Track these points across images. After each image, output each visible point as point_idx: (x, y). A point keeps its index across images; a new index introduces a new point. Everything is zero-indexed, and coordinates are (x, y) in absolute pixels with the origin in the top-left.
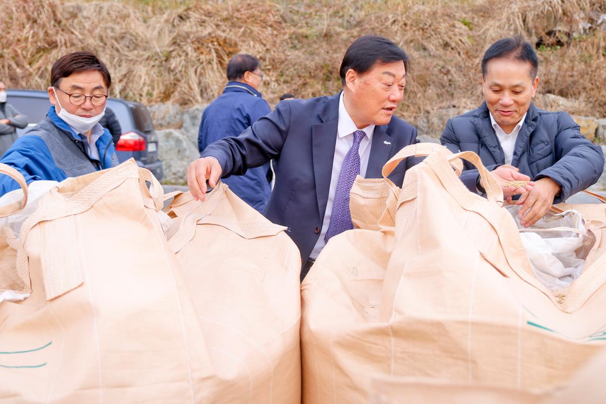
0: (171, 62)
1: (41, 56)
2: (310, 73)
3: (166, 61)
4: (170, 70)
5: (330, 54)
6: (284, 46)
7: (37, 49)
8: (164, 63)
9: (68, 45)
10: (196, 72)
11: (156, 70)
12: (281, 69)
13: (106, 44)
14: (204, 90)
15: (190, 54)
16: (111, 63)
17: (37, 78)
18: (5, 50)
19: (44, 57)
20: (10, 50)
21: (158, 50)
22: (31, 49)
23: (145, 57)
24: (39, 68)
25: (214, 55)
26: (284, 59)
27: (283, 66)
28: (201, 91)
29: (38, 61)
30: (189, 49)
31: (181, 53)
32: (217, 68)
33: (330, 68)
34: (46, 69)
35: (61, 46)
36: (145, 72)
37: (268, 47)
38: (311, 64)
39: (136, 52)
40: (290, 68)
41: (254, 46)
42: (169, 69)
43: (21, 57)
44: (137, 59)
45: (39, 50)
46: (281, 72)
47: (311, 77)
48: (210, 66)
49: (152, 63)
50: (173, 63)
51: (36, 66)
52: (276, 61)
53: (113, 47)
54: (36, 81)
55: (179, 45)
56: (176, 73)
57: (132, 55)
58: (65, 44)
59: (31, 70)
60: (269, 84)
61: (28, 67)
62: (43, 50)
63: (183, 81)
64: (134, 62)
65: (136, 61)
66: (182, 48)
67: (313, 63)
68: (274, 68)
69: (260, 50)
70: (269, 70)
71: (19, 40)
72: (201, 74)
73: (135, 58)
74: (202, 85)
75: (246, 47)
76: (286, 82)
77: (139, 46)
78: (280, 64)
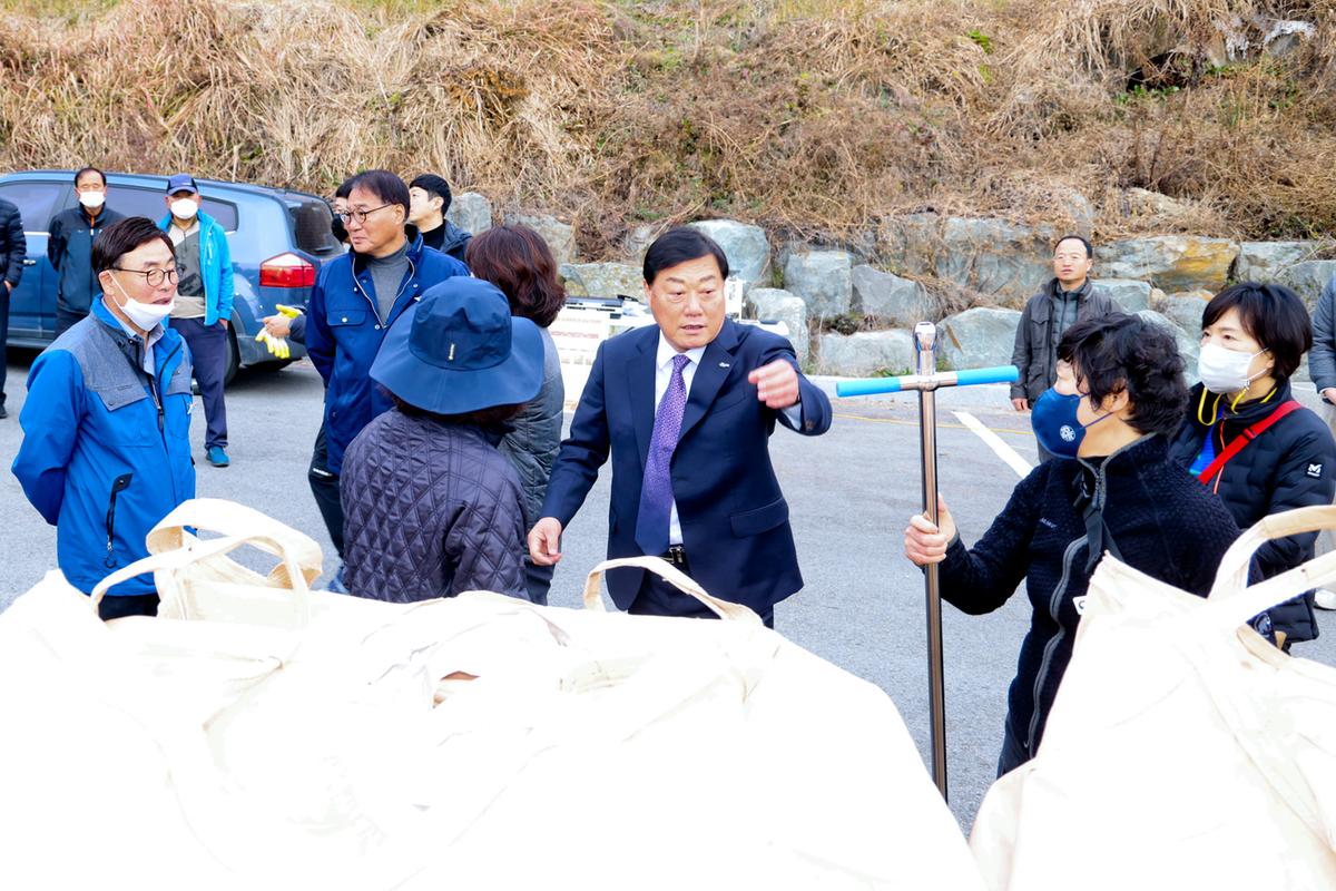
0: (403, 115)
1: (183, 101)
2: (656, 137)
3: (394, 111)
4: (401, 129)
5: (698, 103)
6: (614, 85)
7: (177, 89)
8: (391, 114)
9: (230, 81)
10: (446, 133)
11: (375, 128)
12: (602, 129)
13: (295, 79)
14: (458, 167)
15: (437, 100)
16: (301, 113)
17: (174, 140)
18: (125, 91)
19: (187, 104)
20: (133, 90)
21: (383, 92)
22: (168, 89)
23: (362, 103)
24: (180, 123)
25: (479, 102)
26: (609, 111)
27: (607, 123)
28: (454, 167)
29: (177, 110)
30: (436, 90)
31: (420, 97)
32: (484, 127)
33: (694, 130)
34: (191, 124)
35: (217, 83)
36: (357, 132)
37: (583, 86)
38: (659, 122)
39: (345, 95)
40: (620, 127)
41: (556, 85)
42: (400, 125)
43: (151, 102)
44: (347, 108)
45: (181, 90)
46: (603, 134)
47: (656, 145)
48: (471, 122)
49: (371, 116)
50: (407, 116)
51: (176, 117)
52: (596, 112)
53: (306, 85)
54: (174, 145)
55: (420, 82)
56: (412, 135)
57: (338, 101)
58: (225, 80)
59: (166, 126)
60: (577, 158)
61: (161, 120)
62: (189, 90)
63: (422, 150)
64: (340, 113)
65: (345, 111)
66: (426, 88)
67: (662, 120)
68: (591, 126)
69: (569, 91)
70: (580, 130)
71: (148, 73)
72: (455, 136)
73: (342, 105)
74: (456, 157)
75: (542, 88)
76: (609, 154)
77: (353, 84)
78: (603, 119)
